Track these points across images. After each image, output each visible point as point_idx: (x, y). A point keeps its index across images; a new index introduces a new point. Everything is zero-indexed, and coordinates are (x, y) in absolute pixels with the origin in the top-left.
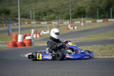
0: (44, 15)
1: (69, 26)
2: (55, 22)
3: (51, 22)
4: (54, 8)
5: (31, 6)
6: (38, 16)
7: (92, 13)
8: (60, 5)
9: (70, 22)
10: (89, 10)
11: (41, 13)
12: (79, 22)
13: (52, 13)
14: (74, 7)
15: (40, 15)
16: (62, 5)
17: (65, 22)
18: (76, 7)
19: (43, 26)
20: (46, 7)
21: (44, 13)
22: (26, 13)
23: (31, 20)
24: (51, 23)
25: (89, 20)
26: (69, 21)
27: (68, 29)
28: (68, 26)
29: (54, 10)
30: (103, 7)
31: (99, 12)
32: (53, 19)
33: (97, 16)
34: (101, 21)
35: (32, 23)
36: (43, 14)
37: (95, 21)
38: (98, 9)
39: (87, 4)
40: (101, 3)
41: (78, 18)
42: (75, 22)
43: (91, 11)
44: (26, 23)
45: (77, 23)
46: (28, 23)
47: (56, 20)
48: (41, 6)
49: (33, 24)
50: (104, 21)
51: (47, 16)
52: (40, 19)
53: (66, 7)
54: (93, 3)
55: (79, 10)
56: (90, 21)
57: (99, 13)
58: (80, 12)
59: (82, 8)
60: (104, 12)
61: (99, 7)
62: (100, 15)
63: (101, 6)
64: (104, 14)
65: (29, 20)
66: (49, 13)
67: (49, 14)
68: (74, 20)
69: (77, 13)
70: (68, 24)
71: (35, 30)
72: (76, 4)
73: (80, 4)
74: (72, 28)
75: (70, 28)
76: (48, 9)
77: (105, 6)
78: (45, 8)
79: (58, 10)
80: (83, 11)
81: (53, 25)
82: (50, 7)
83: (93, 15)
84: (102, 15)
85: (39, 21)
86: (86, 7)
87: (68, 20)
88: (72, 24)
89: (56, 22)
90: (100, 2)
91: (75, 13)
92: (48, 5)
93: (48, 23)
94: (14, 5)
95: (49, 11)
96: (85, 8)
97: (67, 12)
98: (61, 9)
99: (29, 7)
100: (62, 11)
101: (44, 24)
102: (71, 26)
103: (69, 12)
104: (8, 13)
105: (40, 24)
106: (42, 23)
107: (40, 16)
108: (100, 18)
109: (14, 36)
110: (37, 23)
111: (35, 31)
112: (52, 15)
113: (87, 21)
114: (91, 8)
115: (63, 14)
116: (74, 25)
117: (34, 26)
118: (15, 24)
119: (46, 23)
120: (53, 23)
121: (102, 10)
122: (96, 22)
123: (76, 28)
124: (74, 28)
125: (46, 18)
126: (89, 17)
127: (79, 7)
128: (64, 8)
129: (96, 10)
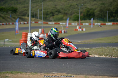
0: (51, 15)
1: (78, 27)
2: (62, 22)
3: (59, 22)
4: (62, 9)
5: (38, 5)
6: (45, 16)
7: (101, 15)
8: (69, 5)
9: (79, 23)
10: (98, 13)
11: (49, 13)
12: (88, 24)
13: (60, 13)
14: (83, 8)
15: (47, 14)
16: (71, 5)
17: (73, 23)
18: (85, 9)
19: (50, 26)
20: (54, 7)
21: (52, 13)
22: (34, 12)
23: (38, 19)
24: (59, 24)
25: (98, 22)
26: (77, 23)
27: (76, 30)
28: (76, 27)
29: (61, 10)
30: (113, 10)
31: (108, 14)
32: (61, 19)
33: (106, 19)
34: (111, 24)
35: (40, 22)
36: (50, 13)
37: (104, 23)
38: (108, 12)
39: (96, 6)
40: (111, 6)
41: (86, 20)
42: (83, 24)
43: (101, 14)
44: (33, 22)
45: (86, 25)
46: (36, 23)
47: (64, 21)
48: (49, 5)
49: (41, 24)
50: (113, 24)
51: (55, 17)
52: (48, 18)
53: (74, 8)
54: (103, 6)
55: (88, 11)
56: (99, 24)
57: (108, 16)
58: (89, 13)
59: (92, 10)
60: (114, 15)
61: (109, 10)
62: (109, 18)
63: (112, 8)
64: (114, 17)
65: (36, 19)
66: (57, 13)
67: (57, 15)
68: (83, 21)
69: (85, 15)
70: (76, 25)
71: (43, 29)
72: (85, 6)
73: (89, 6)
74: (81, 30)
75: (79, 30)
76: (56, 9)
77: (115, 9)
78: (52, 8)
79: (66, 10)
80: (92, 13)
81: (61, 26)
82: (58, 7)
83: (103, 17)
84: (112, 18)
85: (47, 21)
86: (96, 9)
87: (76, 21)
88: (81, 26)
89: (64, 22)
90: (110, 4)
91: (84, 15)
92: (56, 5)
93: (55, 24)
94: (20, 3)
95: (56, 12)
96: (94, 10)
97: (76, 13)
98: (69, 10)
99: (36, 6)
100: (70, 11)
101: (51, 24)
102: (80, 28)
103: (79, 13)
104: (15, 11)
105: (47, 23)
106: (49, 23)
107: (47, 16)
108: (110, 21)
109: (24, 34)
110: (44, 23)
111: (43, 31)
112: (60, 16)
113: (96, 23)
114: (101, 11)
115: (71, 15)
116: (82, 27)
117: (42, 25)
118: (22, 23)
119: (53, 23)
120: (61, 23)
121: (112, 12)
122: (105, 25)
123: (84, 30)
124: (82, 30)
125: (53, 18)
126: (98, 19)
127: (88, 9)
128: (72, 9)
129: (106, 12)
